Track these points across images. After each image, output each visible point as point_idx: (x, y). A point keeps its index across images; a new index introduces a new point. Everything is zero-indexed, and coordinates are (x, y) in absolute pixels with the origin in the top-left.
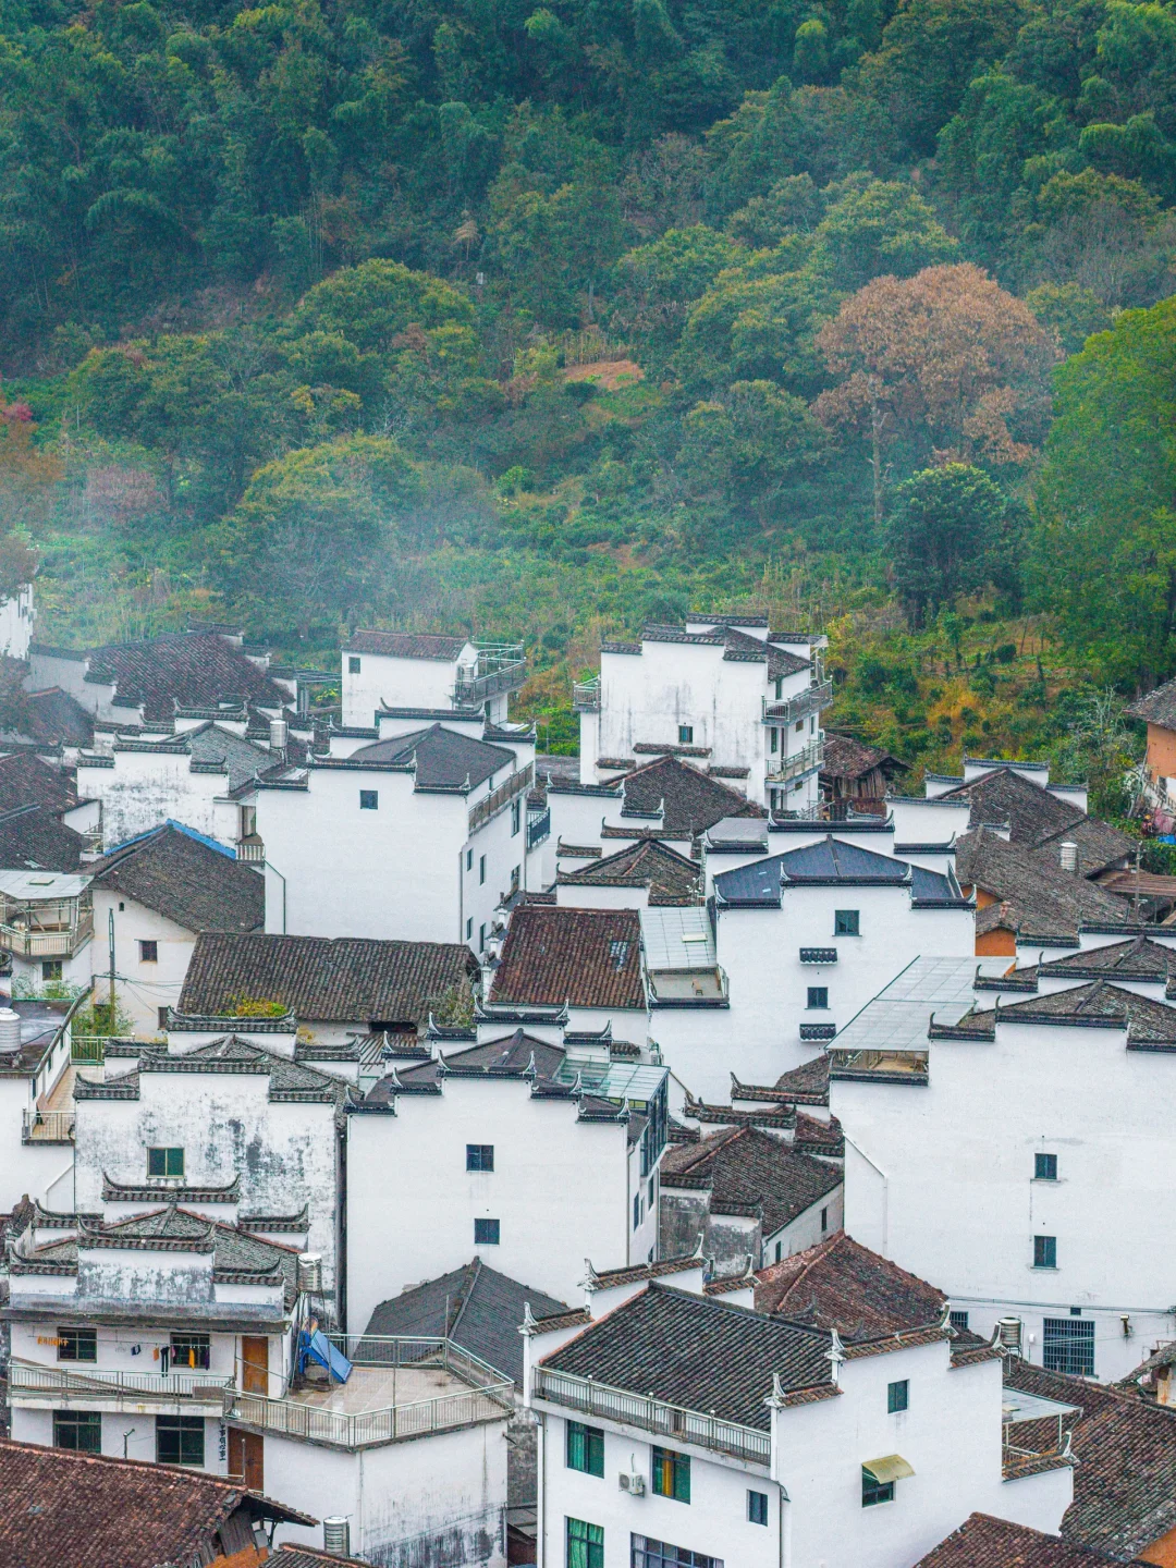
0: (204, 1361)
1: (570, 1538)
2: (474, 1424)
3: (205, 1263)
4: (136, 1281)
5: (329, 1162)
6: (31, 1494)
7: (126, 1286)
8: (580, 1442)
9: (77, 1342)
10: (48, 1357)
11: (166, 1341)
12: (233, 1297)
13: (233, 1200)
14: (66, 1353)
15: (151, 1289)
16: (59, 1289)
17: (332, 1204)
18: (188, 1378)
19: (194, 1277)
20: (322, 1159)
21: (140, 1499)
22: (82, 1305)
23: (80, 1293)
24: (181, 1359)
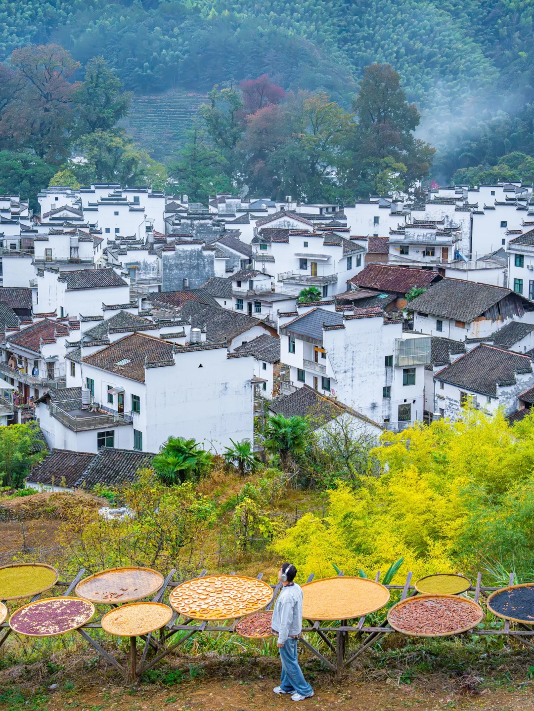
0: (433, 254)
1: (515, 283)
2: (496, 268)
3: (434, 231)
4: (418, 236)
5: (469, 231)
6: (390, 275)
7: (416, 237)
8: (518, 260)
9: (404, 250)
10: (398, 253)
11: (424, 250)
12: (440, 239)
13: (443, 224)
14: (402, 252)
15: (421, 237)
16: (401, 238)
17: (469, 235)
18: (430, 258)
19: (431, 234)
20: (467, 225)
21: (414, 276)
22: (406, 241)
23: (405, 238)
24: (428, 254)
